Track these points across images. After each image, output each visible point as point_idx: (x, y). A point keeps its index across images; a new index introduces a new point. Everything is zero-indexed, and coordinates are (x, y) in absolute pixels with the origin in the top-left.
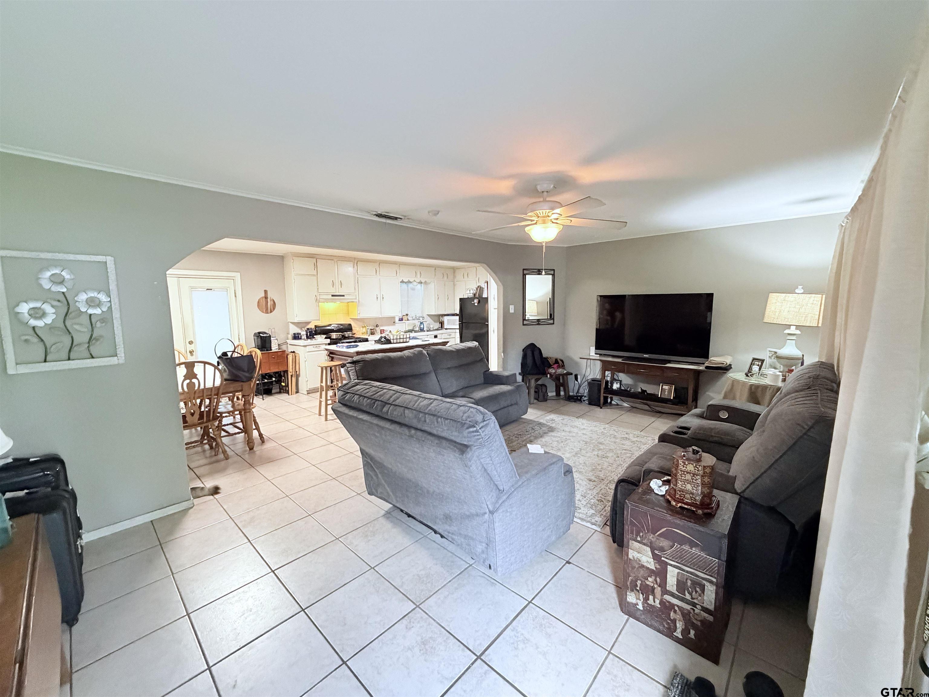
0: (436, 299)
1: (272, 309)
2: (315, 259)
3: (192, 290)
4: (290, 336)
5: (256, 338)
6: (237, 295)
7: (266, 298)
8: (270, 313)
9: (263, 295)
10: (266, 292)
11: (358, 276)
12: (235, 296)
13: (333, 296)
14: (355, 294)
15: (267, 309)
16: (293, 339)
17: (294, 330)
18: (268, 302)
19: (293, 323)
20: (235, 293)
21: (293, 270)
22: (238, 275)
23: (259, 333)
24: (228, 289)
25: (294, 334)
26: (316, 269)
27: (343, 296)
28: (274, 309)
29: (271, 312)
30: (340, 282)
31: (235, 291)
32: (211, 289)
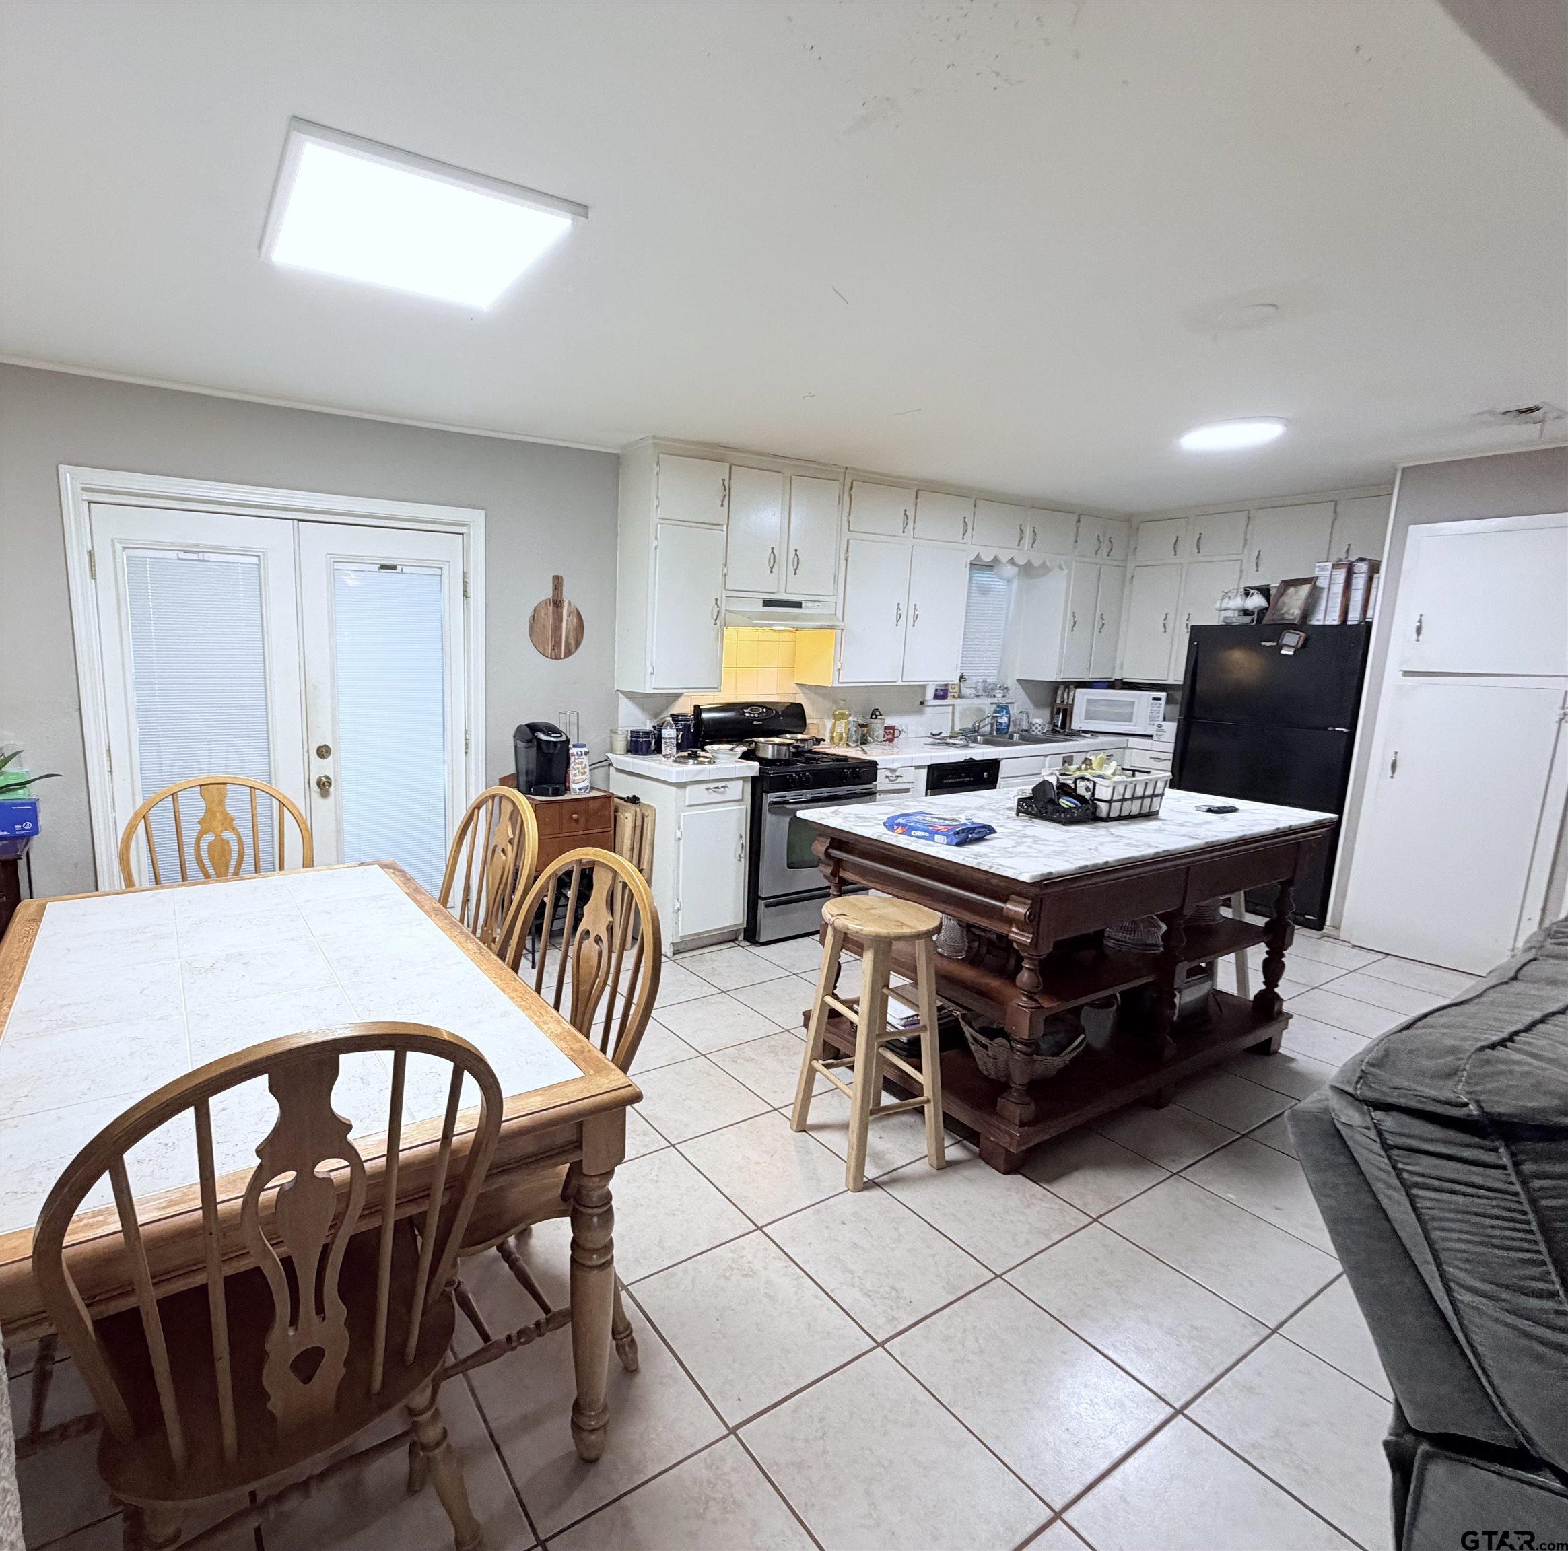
0: (1068, 628)
1: (572, 642)
2: (727, 465)
3: (337, 566)
4: (621, 743)
5: (521, 744)
6: (471, 593)
7: (557, 603)
8: (565, 657)
9: (548, 593)
10: (558, 582)
11: (850, 535)
12: (465, 594)
13: (767, 603)
14: (833, 599)
15: (556, 644)
16: (628, 751)
17: (634, 719)
18: (561, 621)
19: (630, 695)
20: (465, 583)
21: (656, 503)
22: (477, 518)
23: (533, 728)
24: (446, 567)
25: (635, 734)
26: (726, 503)
27: (798, 605)
28: (578, 644)
29: (569, 653)
30: (792, 554)
31: (464, 574)
32: (394, 568)
